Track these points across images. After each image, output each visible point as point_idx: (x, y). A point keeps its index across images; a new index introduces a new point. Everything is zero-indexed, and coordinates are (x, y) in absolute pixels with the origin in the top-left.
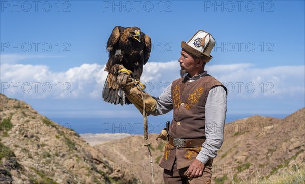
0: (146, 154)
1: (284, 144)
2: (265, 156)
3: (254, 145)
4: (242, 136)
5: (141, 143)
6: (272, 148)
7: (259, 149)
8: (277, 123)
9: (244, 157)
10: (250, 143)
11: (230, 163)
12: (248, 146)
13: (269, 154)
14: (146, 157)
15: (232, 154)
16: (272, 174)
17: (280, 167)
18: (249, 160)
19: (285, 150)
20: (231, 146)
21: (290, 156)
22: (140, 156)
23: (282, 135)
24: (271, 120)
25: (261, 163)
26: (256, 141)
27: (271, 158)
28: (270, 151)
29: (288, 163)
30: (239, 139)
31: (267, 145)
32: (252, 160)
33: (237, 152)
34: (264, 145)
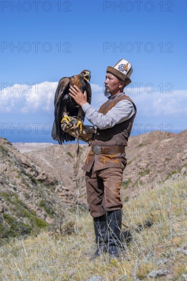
0: (67, 160)
1: (178, 154)
2: (162, 164)
3: (154, 155)
4: (144, 147)
5: (62, 151)
6: (169, 157)
7: (158, 158)
8: (173, 137)
9: (146, 164)
10: (151, 153)
12: (150, 155)
13: (166, 162)
14: (66, 163)
15: (136, 162)
16: (167, 178)
17: (174, 173)
19: (179, 159)
20: (135, 155)
21: (182, 164)
22: (61, 163)
23: (177, 147)
24: (168, 135)
26: (156, 151)
28: (167, 159)
29: (181, 170)
30: (142, 149)
31: (165, 155)
33: (140, 160)
34: (162, 155)
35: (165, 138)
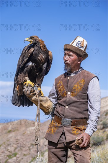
3: (21, 140)
4: (13, 133)
7: (24, 143)
10: (18, 138)
11: (3, 152)
12: (17, 140)
16: (32, 161)
18: (17, 151)
20: (5, 140)
21: (45, 149)
25: (25, 153)
26: (23, 137)
27: (32, 150)
29: (43, 154)
30: (11, 135)
31: (30, 141)
32: (19, 150)
34: (28, 140)
35: (31, 126)
